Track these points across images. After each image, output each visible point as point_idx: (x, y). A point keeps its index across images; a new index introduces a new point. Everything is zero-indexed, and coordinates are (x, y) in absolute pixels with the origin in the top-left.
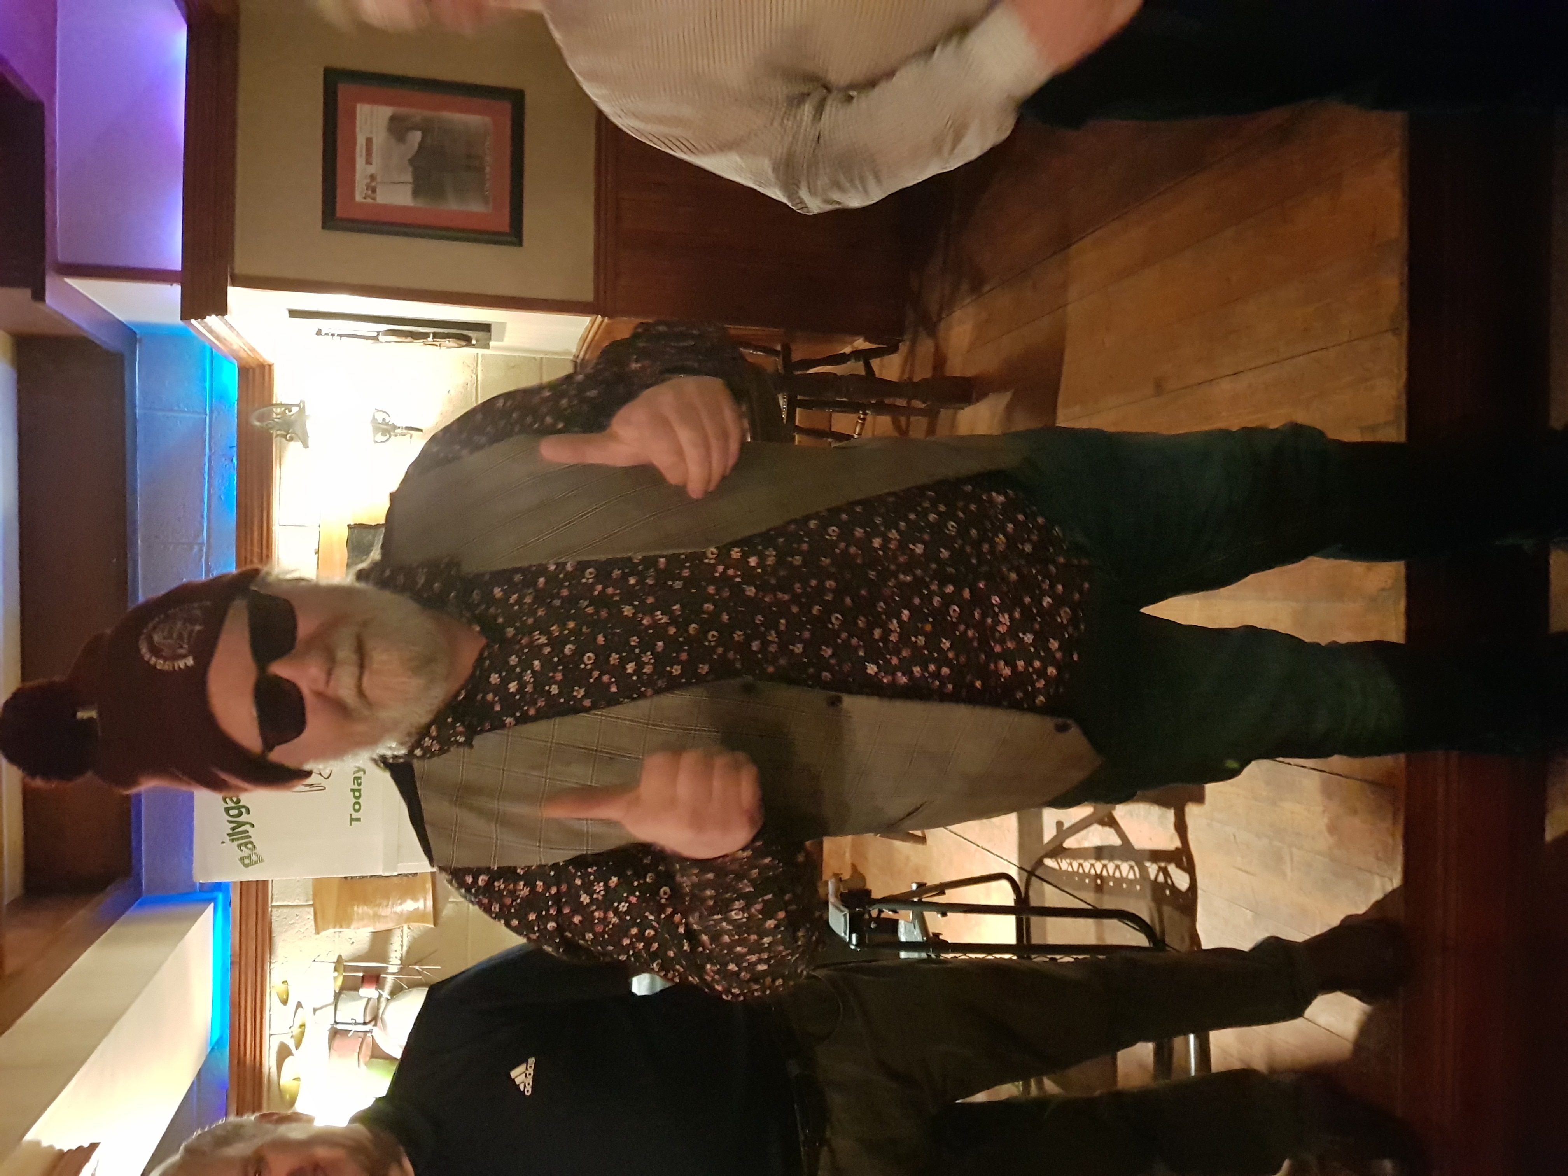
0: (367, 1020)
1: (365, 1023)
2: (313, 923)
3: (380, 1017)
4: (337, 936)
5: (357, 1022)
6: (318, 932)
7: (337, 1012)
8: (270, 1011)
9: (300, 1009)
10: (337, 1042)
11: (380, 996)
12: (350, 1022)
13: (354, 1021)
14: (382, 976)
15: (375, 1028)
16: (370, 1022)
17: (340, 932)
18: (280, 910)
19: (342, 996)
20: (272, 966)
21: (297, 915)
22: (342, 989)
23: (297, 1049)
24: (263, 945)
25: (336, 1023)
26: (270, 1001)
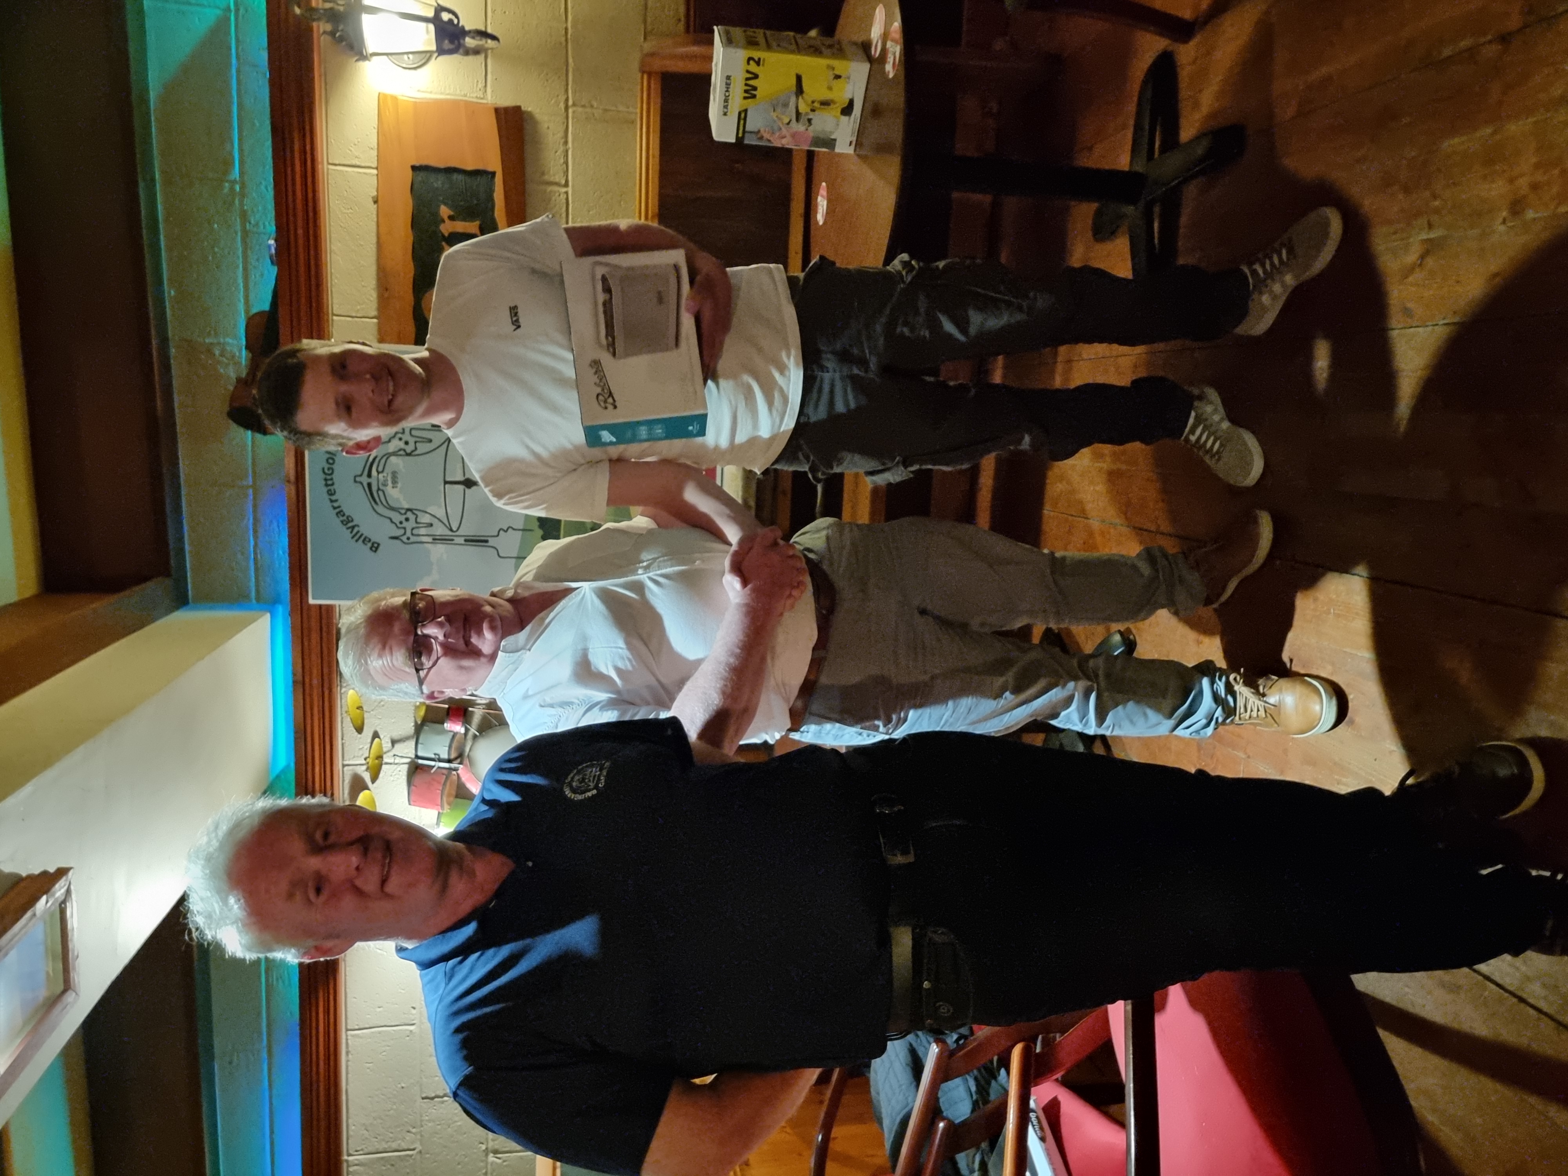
0: (453, 756)
1: (449, 761)
3: (466, 754)
5: (442, 757)
7: (420, 746)
8: (342, 739)
9: (377, 740)
10: (418, 778)
11: (467, 731)
12: (433, 756)
13: (437, 757)
14: (470, 709)
15: (461, 766)
16: (456, 759)
19: (424, 728)
22: (425, 721)
23: (373, 781)
24: (329, 665)
25: (417, 757)
26: (342, 728)
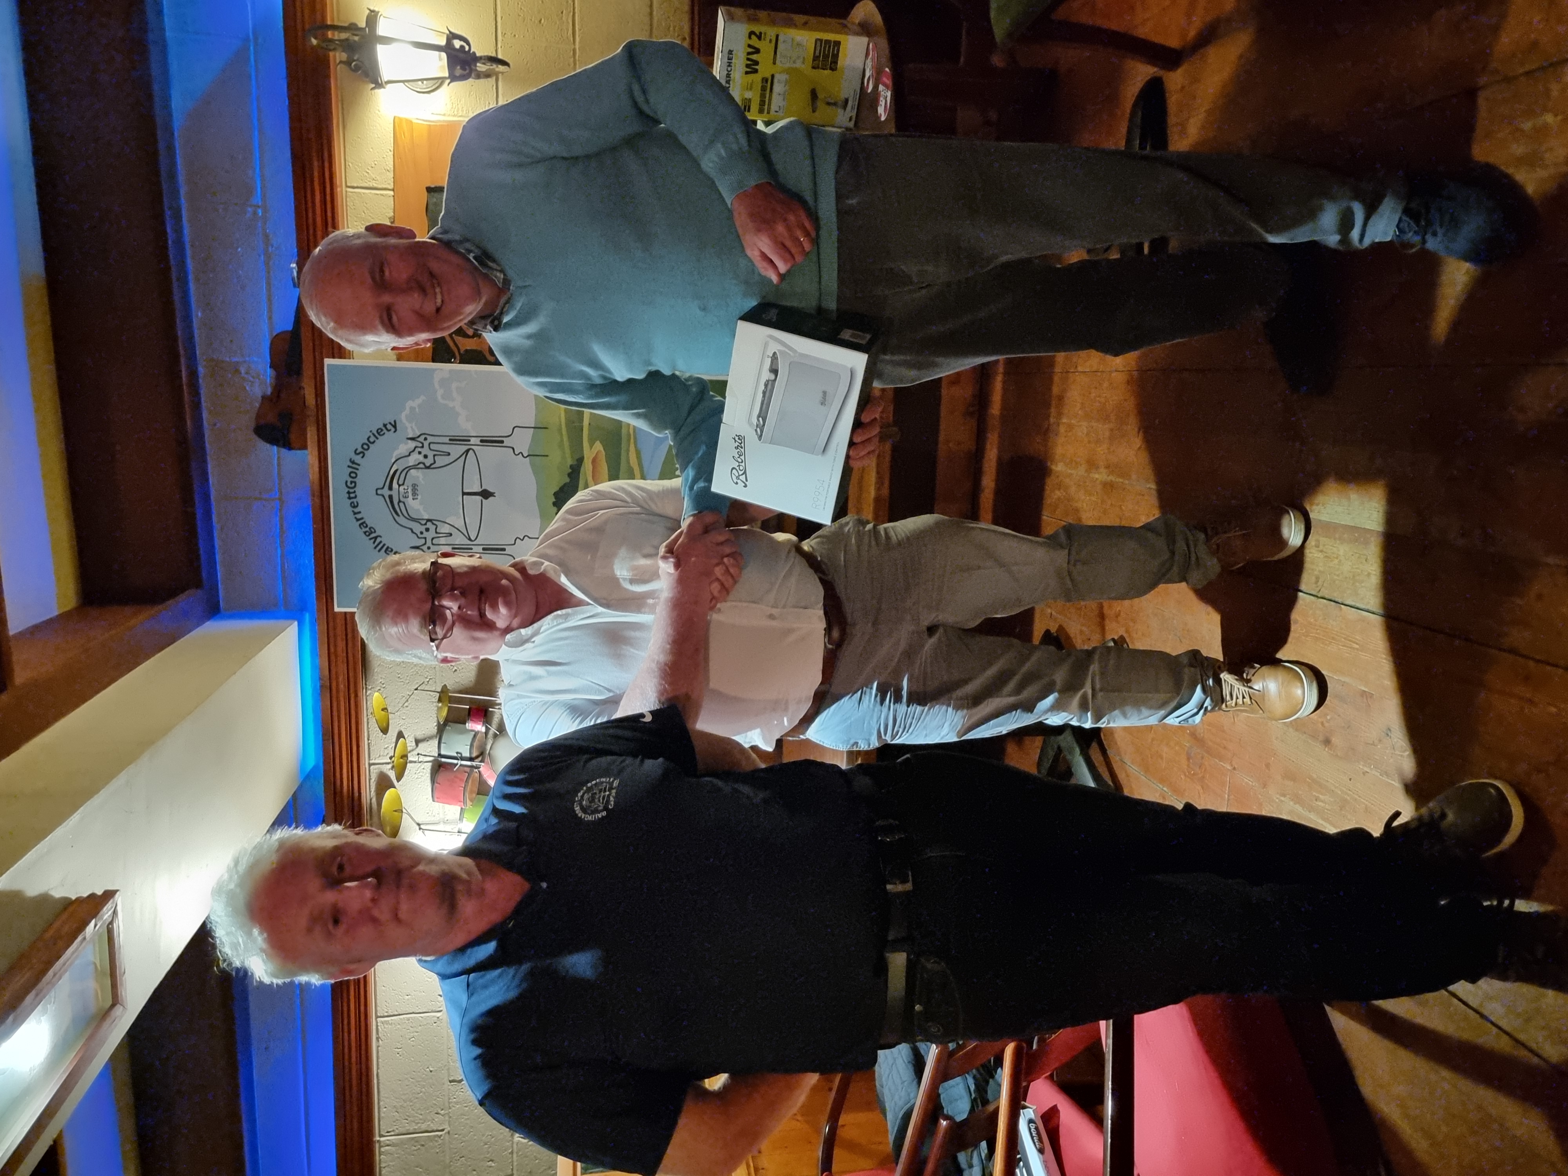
0: (474, 755)
1: (471, 759)
3: (488, 752)
5: (464, 755)
7: (442, 745)
8: (368, 740)
9: (402, 740)
10: (441, 777)
11: (487, 729)
12: (455, 755)
13: (459, 755)
14: (490, 709)
15: (483, 764)
16: (477, 757)
19: (447, 728)
20: (369, 692)
22: (447, 721)
23: (399, 780)
24: (355, 669)
25: (440, 755)
26: (368, 728)
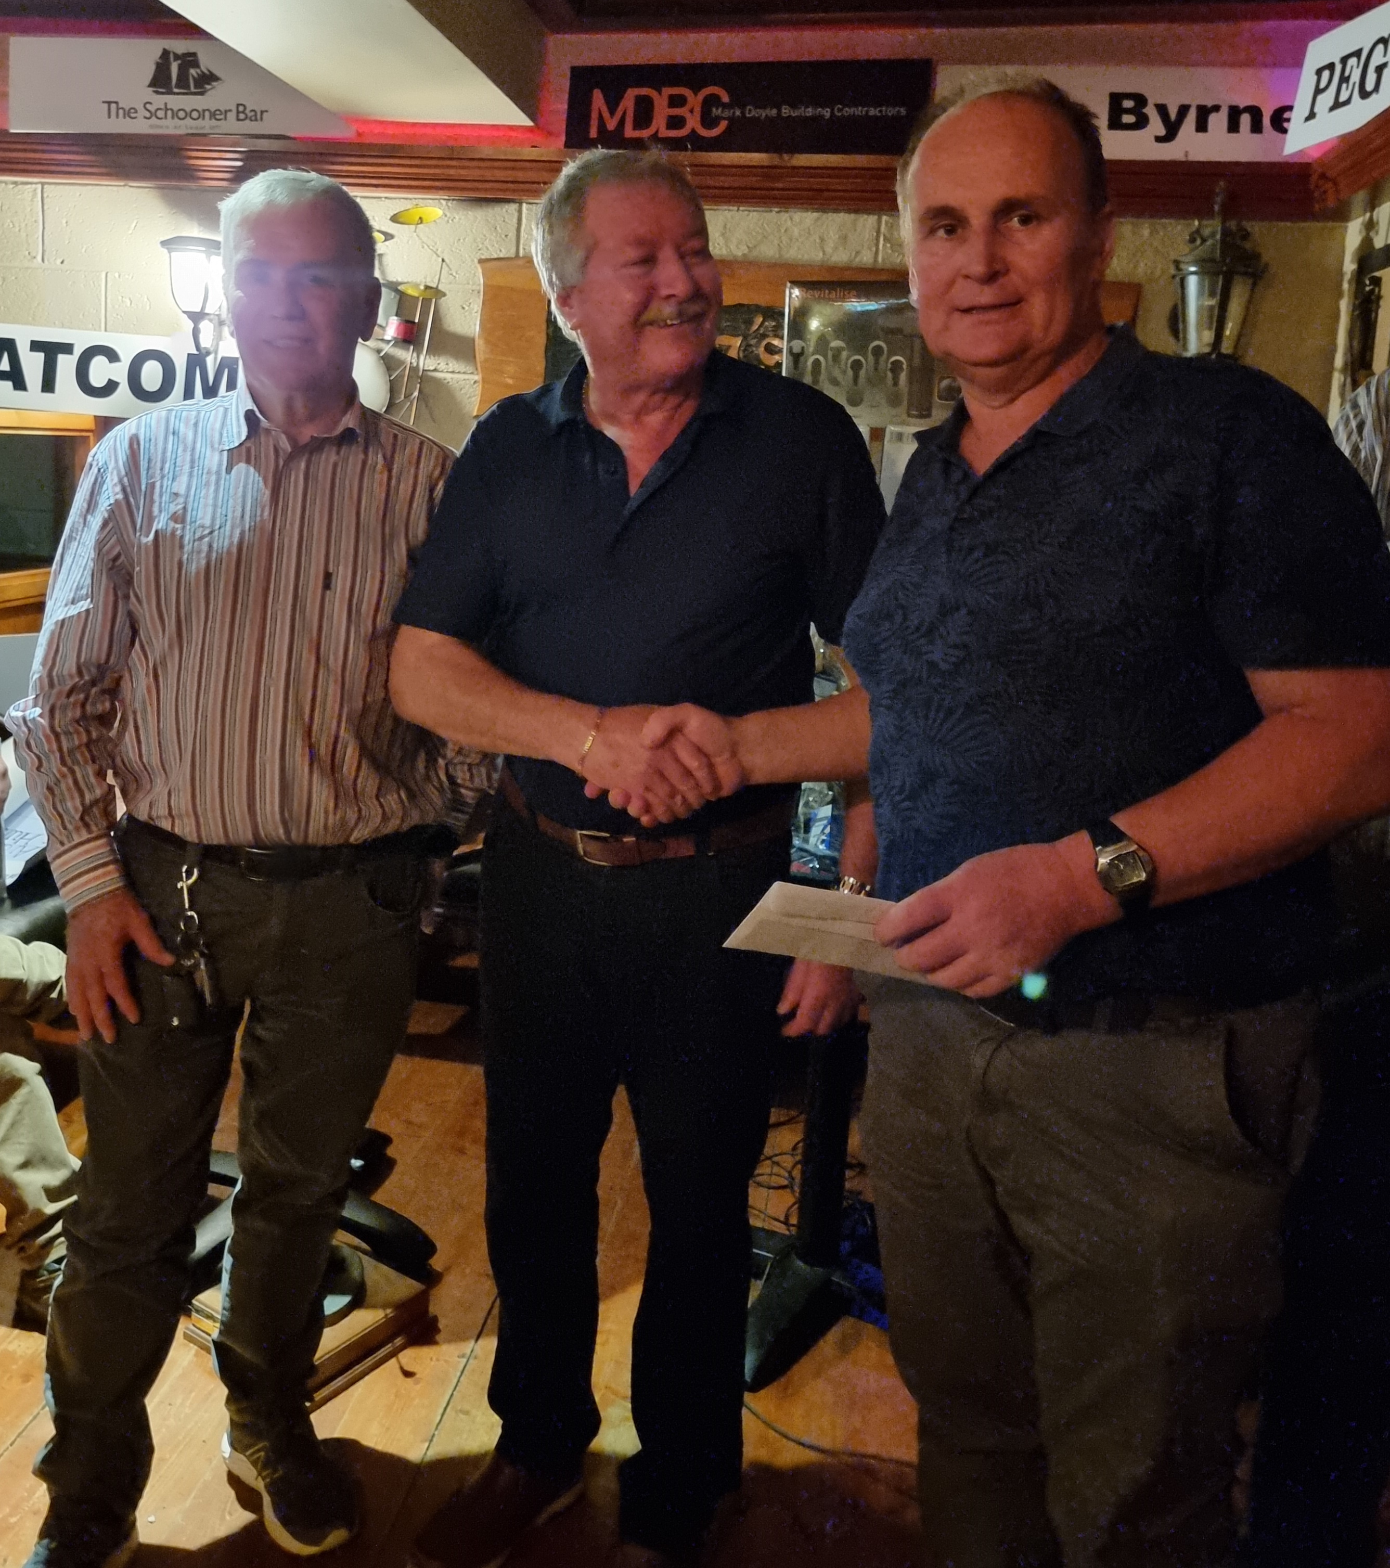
2: (495, 256)
4: (474, 287)
6: (481, 261)
8: (389, 198)
9: (383, 238)
11: (387, 343)
14: (412, 348)
17: (479, 292)
18: (516, 215)
19: (393, 294)
20: (444, 202)
21: (506, 236)
24: (473, 190)
26: (400, 198)
